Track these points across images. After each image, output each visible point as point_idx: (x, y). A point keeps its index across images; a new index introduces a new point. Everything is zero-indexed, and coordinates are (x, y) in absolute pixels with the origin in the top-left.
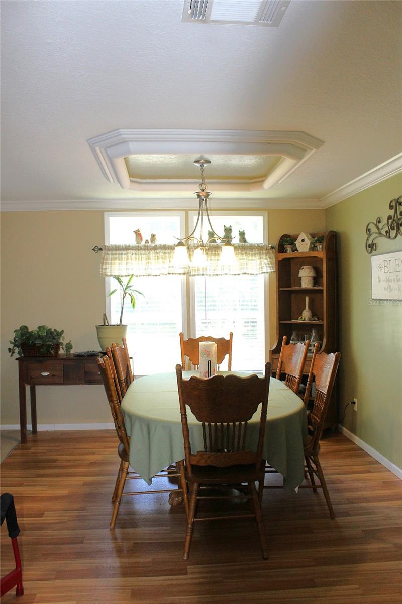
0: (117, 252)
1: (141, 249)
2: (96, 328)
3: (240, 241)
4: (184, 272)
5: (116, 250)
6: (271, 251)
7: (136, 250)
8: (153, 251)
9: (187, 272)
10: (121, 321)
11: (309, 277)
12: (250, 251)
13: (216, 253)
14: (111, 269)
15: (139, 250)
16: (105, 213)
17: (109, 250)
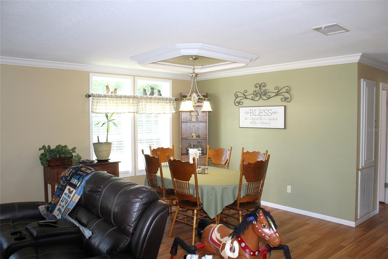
0: (99, 98)
1: (113, 97)
2: (93, 145)
3: (158, 95)
4: (134, 112)
5: (99, 97)
6: (175, 101)
7: (110, 97)
8: (119, 99)
9: (136, 111)
10: (107, 140)
11: (195, 115)
12: (165, 101)
13: (150, 101)
14: (96, 109)
15: (111, 98)
16: (90, 74)
17: (95, 97)
